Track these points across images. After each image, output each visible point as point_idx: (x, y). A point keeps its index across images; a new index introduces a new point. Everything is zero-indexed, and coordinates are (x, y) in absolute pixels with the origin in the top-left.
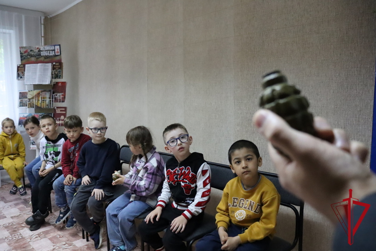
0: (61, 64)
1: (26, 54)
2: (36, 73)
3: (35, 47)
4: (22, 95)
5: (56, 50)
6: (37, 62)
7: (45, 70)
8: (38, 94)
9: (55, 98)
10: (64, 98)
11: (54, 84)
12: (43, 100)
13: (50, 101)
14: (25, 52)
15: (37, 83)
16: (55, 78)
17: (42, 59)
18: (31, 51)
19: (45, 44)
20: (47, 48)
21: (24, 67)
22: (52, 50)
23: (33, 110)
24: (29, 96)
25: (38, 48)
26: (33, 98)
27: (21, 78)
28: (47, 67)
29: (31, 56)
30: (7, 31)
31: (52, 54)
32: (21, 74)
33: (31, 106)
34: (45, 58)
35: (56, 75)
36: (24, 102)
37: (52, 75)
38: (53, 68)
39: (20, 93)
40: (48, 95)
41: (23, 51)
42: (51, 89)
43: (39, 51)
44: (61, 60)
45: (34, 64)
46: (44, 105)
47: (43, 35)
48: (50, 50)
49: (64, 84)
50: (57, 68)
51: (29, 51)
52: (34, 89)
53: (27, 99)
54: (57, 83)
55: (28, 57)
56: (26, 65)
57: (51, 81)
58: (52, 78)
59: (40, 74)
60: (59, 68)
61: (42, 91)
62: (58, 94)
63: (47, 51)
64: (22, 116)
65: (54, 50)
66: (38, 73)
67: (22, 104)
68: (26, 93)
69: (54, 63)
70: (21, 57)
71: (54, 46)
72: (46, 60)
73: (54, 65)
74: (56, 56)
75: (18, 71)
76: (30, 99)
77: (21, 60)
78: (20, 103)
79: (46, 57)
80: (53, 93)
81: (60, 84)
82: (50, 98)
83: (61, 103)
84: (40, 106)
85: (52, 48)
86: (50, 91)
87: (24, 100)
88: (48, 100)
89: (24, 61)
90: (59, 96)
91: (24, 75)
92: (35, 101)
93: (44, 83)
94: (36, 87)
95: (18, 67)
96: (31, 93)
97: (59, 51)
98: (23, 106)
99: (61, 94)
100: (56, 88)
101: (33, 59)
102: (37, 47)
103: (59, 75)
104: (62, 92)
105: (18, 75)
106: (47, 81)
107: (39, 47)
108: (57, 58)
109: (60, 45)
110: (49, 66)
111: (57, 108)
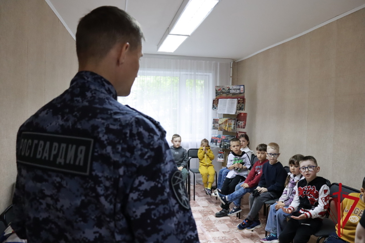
0: (244, 99)
2: (225, 105)
3: (226, 87)
4: (215, 121)
5: (241, 89)
6: (227, 98)
7: (232, 103)
8: (226, 121)
9: (238, 125)
10: (245, 125)
11: (238, 115)
12: (230, 126)
14: (219, 90)
15: (226, 113)
16: (239, 110)
17: (231, 95)
18: (223, 89)
19: (233, 84)
20: (235, 87)
21: (218, 100)
22: (238, 89)
23: (222, 132)
24: (220, 122)
26: (222, 124)
29: (223, 93)
30: (208, 74)
31: (238, 92)
32: (215, 106)
33: (221, 129)
35: (240, 108)
37: (237, 107)
38: (238, 103)
39: (214, 119)
40: (233, 122)
41: (218, 89)
42: (235, 118)
43: (229, 89)
44: (244, 97)
45: (225, 99)
46: (230, 130)
47: (231, 76)
48: (236, 89)
49: (245, 114)
50: (241, 102)
52: (224, 117)
54: (241, 113)
55: (221, 94)
57: (236, 112)
58: (237, 110)
59: (229, 106)
60: (243, 103)
61: (229, 119)
62: (241, 122)
63: (235, 89)
64: (213, 136)
65: (240, 89)
66: (227, 106)
67: (214, 128)
68: (218, 120)
70: (216, 93)
71: (240, 86)
72: (234, 96)
73: (239, 100)
74: (240, 93)
76: (220, 124)
77: (216, 96)
78: (213, 126)
79: (234, 94)
80: (237, 121)
81: (242, 115)
82: (234, 125)
83: (242, 129)
84: (226, 130)
85: (238, 87)
86: (235, 119)
87: (217, 125)
88: (233, 126)
89: (218, 97)
90: (241, 123)
91: (217, 107)
92: (223, 126)
93: (231, 114)
94: (225, 116)
95: (214, 101)
96: (221, 120)
97: (243, 89)
99: (243, 122)
100: (239, 118)
101: (224, 95)
102: (227, 86)
103: (242, 108)
105: (213, 106)
106: (233, 113)
107: (229, 87)
108: (241, 95)
109: (244, 86)
110: (236, 101)
111: (239, 132)
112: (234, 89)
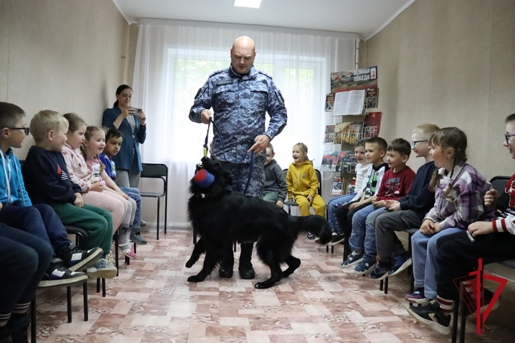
0: (376, 89)
1: (337, 81)
2: (346, 101)
3: (347, 71)
4: (329, 129)
5: (372, 74)
6: (348, 90)
7: (357, 97)
8: (348, 127)
9: (367, 132)
10: (378, 131)
11: (367, 115)
12: (353, 135)
13: (361, 135)
14: (336, 79)
15: (347, 114)
16: (368, 107)
17: (355, 85)
18: (343, 76)
19: (359, 68)
20: (361, 72)
21: (334, 96)
22: (367, 74)
23: (340, 146)
24: (337, 130)
25: (351, 73)
26: (340, 132)
27: (330, 108)
28: (359, 95)
29: (343, 83)
31: (367, 78)
32: (329, 105)
33: (338, 141)
34: (358, 84)
35: (370, 103)
36: (330, 137)
37: (365, 103)
38: (367, 95)
39: (327, 126)
40: (358, 128)
41: (334, 77)
42: (362, 120)
43: (351, 76)
44: (377, 85)
45: (345, 92)
46: (353, 141)
47: (357, 62)
48: (364, 75)
49: (379, 115)
50: (372, 94)
51: (341, 77)
52: (343, 121)
53: (334, 134)
54: (371, 114)
55: (339, 84)
56: (336, 94)
57: (363, 111)
58: (365, 107)
59: (352, 103)
60: (374, 95)
61: (351, 124)
62: (371, 127)
63: (361, 75)
64: (326, 154)
65: (369, 74)
66: (349, 102)
67: (328, 140)
68: (334, 126)
69: (368, 89)
70: (332, 84)
71: (370, 69)
72: (359, 86)
73: (368, 92)
74: (371, 80)
75: (327, 101)
76: (337, 134)
77: (332, 88)
78: (326, 138)
79: (360, 83)
80: (365, 126)
81: (374, 116)
82: (360, 132)
84: (347, 141)
85: (368, 71)
86: (361, 123)
87: (332, 135)
88: (357, 134)
89: (334, 90)
90: (372, 129)
91: (333, 105)
92: (342, 136)
93: (355, 114)
94: (346, 118)
95: (327, 97)
96: (339, 126)
97: (375, 74)
98: (328, 142)
99: (374, 127)
100: (368, 120)
101: (344, 86)
102: (350, 71)
103: (373, 103)
104: (375, 125)
105: (327, 105)
106: (359, 112)
107: (353, 71)
108: (372, 83)
109: (376, 67)
110: (363, 92)
112: (359, 74)
